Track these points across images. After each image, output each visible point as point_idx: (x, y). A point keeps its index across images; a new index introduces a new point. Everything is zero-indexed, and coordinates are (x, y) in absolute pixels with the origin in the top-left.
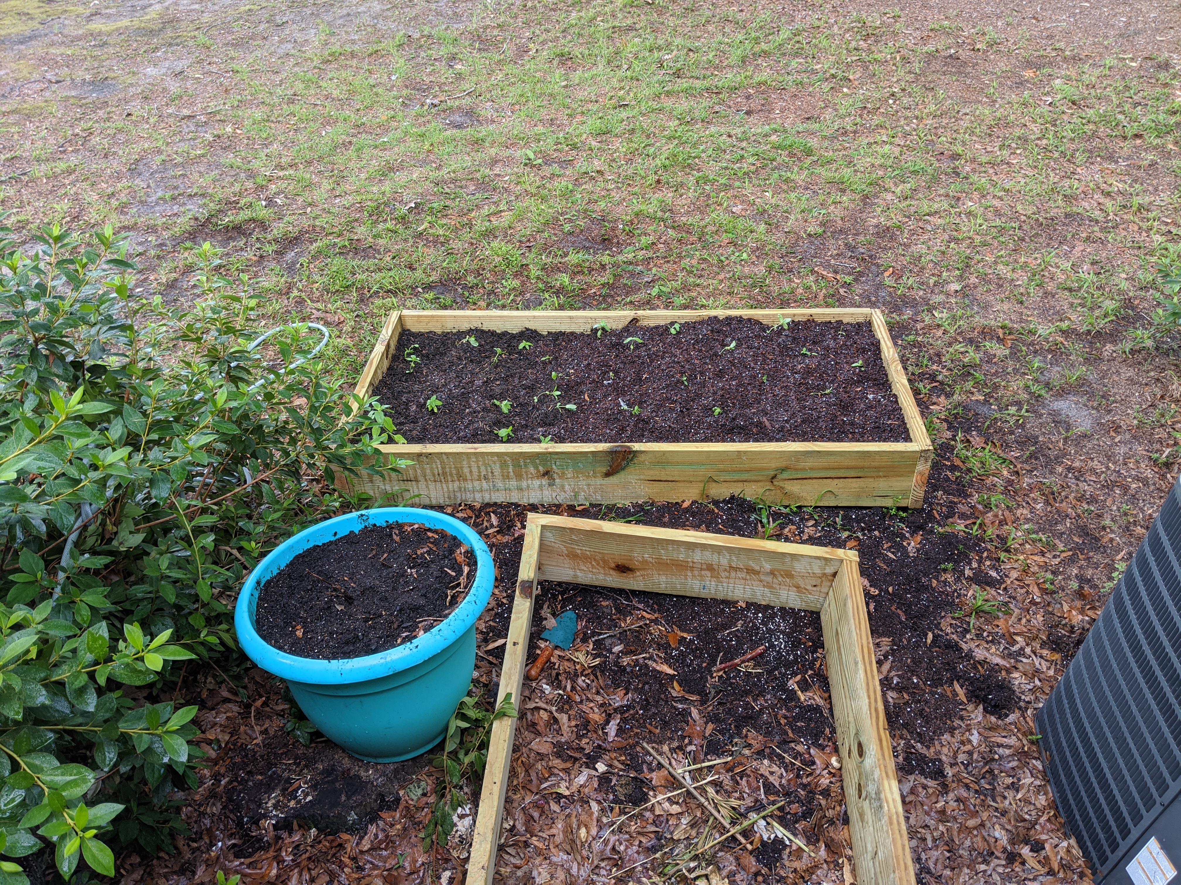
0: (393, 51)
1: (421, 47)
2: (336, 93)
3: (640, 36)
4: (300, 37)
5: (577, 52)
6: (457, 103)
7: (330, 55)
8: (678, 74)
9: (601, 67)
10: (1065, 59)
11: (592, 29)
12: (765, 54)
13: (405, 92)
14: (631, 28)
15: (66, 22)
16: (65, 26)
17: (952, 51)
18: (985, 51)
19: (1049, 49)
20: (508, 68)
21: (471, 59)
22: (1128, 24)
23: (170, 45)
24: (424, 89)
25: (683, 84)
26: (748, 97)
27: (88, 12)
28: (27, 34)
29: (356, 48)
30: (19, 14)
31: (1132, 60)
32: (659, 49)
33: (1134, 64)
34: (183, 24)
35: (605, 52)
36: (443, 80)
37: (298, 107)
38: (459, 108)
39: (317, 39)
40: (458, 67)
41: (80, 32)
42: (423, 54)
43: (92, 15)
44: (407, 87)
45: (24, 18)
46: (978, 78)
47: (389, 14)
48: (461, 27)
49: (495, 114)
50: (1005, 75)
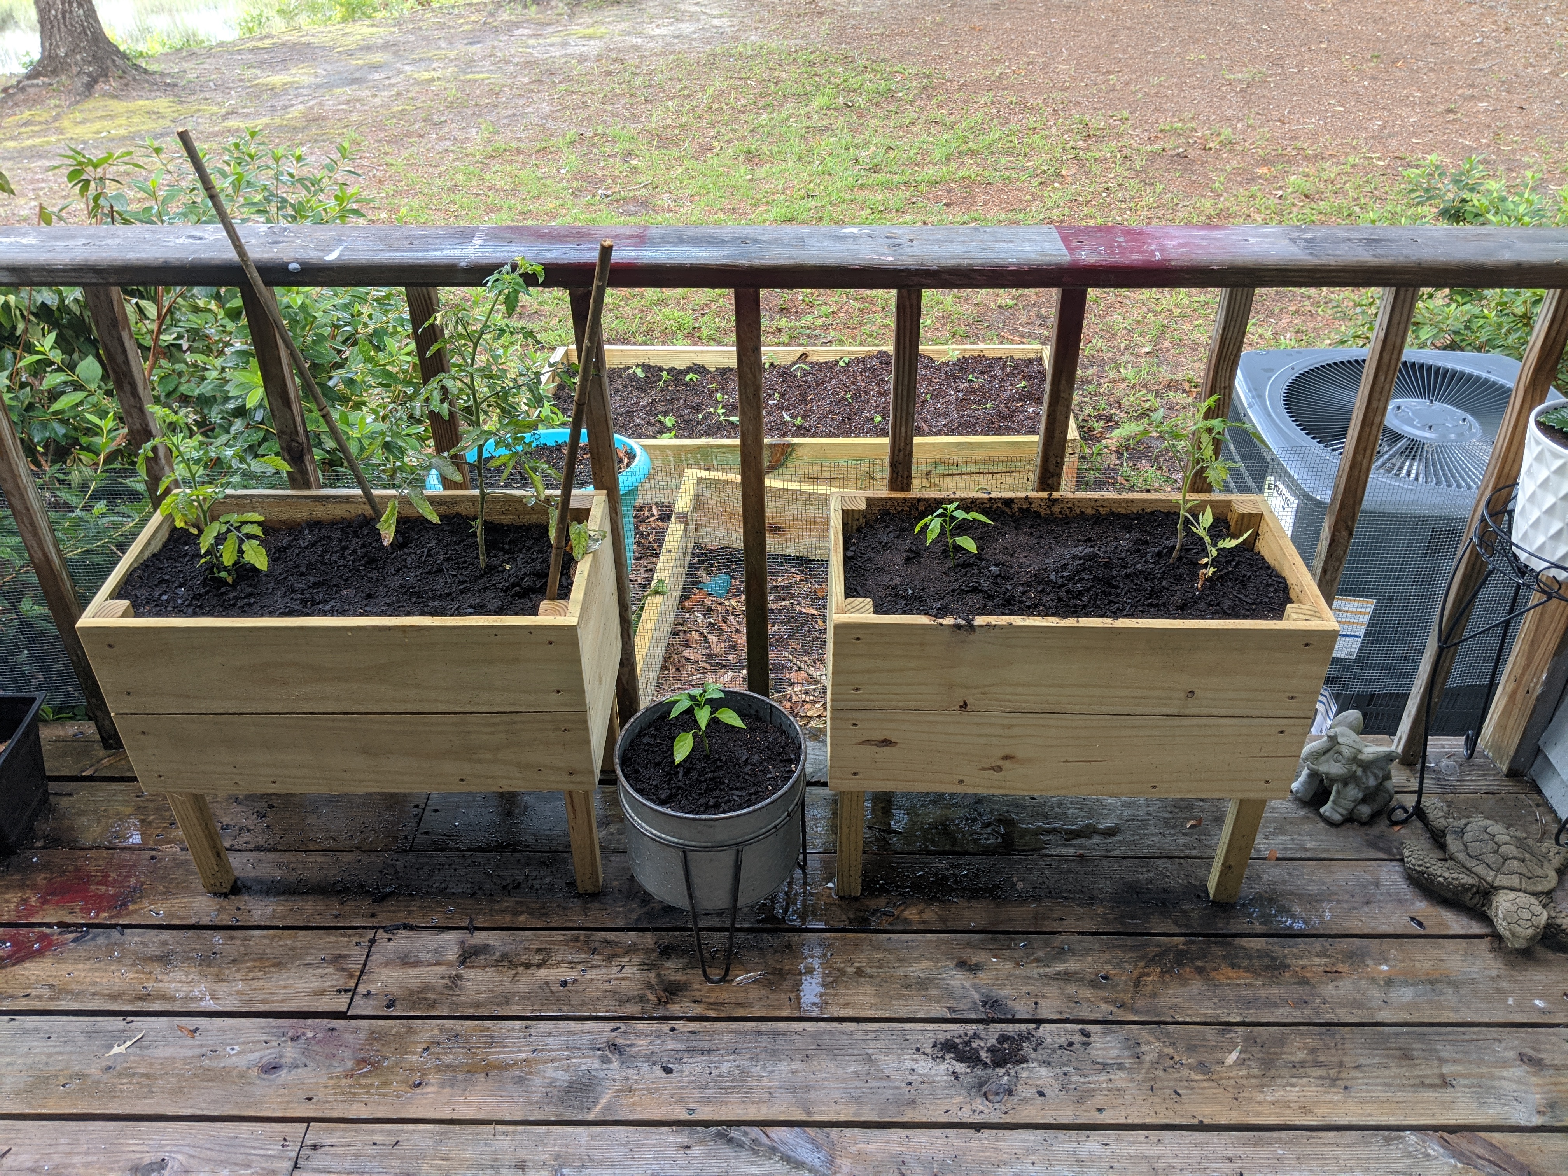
0: (565, 149)
1: (594, 144)
2: (500, 184)
3: (836, 135)
4: (461, 136)
5: (765, 149)
6: (631, 194)
7: (493, 151)
8: (874, 169)
9: (790, 163)
10: (1306, 158)
11: (784, 129)
12: (972, 152)
13: (575, 184)
14: (825, 129)
15: (200, 120)
16: (198, 124)
17: (1181, 150)
18: (1217, 151)
19: (1289, 149)
20: (688, 164)
21: (648, 155)
22: (1382, 128)
23: (316, 141)
24: (594, 182)
25: (880, 177)
26: (949, 192)
27: (223, 111)
28: (159, 131)
29: (522, 145)
30: (148, 113)
31: (1379, 159)
32: (857, 146)
33: (1381, 163)
34: (330, 123)
35: (796, 149)
36: (617, 173)
37: (458, 197)
38: (634, 198)
39: (480, 136)
40: (634, 162)
41: (216, 129)
42: (595, 151)
43: (228, 114)
44: (577, 179)
45: (154, 117)
46: (1205, 175)
47: (559, 114)
48: (640, 127)
49: (672, 205)
50: (1236, 171)
